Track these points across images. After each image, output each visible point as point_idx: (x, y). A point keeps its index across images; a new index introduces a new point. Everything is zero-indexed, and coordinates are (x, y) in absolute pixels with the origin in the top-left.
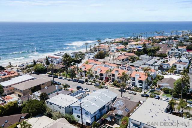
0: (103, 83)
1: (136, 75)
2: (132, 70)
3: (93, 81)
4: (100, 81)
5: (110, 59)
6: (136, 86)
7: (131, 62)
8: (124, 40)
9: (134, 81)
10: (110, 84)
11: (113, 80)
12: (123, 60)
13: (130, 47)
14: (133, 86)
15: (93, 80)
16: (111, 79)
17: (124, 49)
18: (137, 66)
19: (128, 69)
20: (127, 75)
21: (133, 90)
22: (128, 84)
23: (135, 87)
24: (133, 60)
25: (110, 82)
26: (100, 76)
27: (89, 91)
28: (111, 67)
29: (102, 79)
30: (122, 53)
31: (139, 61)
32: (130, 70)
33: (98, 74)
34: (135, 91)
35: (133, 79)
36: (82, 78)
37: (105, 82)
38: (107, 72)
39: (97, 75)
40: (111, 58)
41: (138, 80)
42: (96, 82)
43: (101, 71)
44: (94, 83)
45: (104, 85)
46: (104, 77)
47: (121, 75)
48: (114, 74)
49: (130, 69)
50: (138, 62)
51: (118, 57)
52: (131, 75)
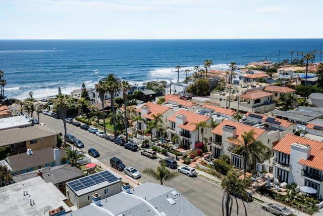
0: (185, 157)
1: (293, 147)
2: (281, 130)
3: (162, 149)
4: (182, 151)
5: (222, 97)
6: (292, 186)
7: (281, 109)
8: (267, 65)
9: (288, 166)
10: (205, 164)
11: (218, 153)
12: (257, 101)
13: (281, 77)
14: (281, 181)
15: (163, 146)
16: (211, 150)
17: (266, 79)
18: (300, 120)
19: (267, 126)
20: (259, 144)
21: (281, 199)
22: (264, 171)
23: (288, 187)
24: (287, 103)
25: (208, 157)
26: (181, 138)
27: (139, 177)
28: (219, 116)
29: (186, 146)
30: (257, 86)
31: (304, 107)
32: (275, 129)
33: (178, 131)
34: (288, 203)
35: (284, 159)
36: (139, 136)
37: (193, 157)
38: (200, 128)
39: (174, 132)
40: (224, 95)
41: (302, 168)
42: (169, 154)
43: (186, 123)
44: (165, 153)
45: (188, 163)
46: (193, 140)
47: (241, 142)
48: (221, 137)
49: (276, 126)
50: (302, 109)
51: (245, 93)
52: (275, 144)
